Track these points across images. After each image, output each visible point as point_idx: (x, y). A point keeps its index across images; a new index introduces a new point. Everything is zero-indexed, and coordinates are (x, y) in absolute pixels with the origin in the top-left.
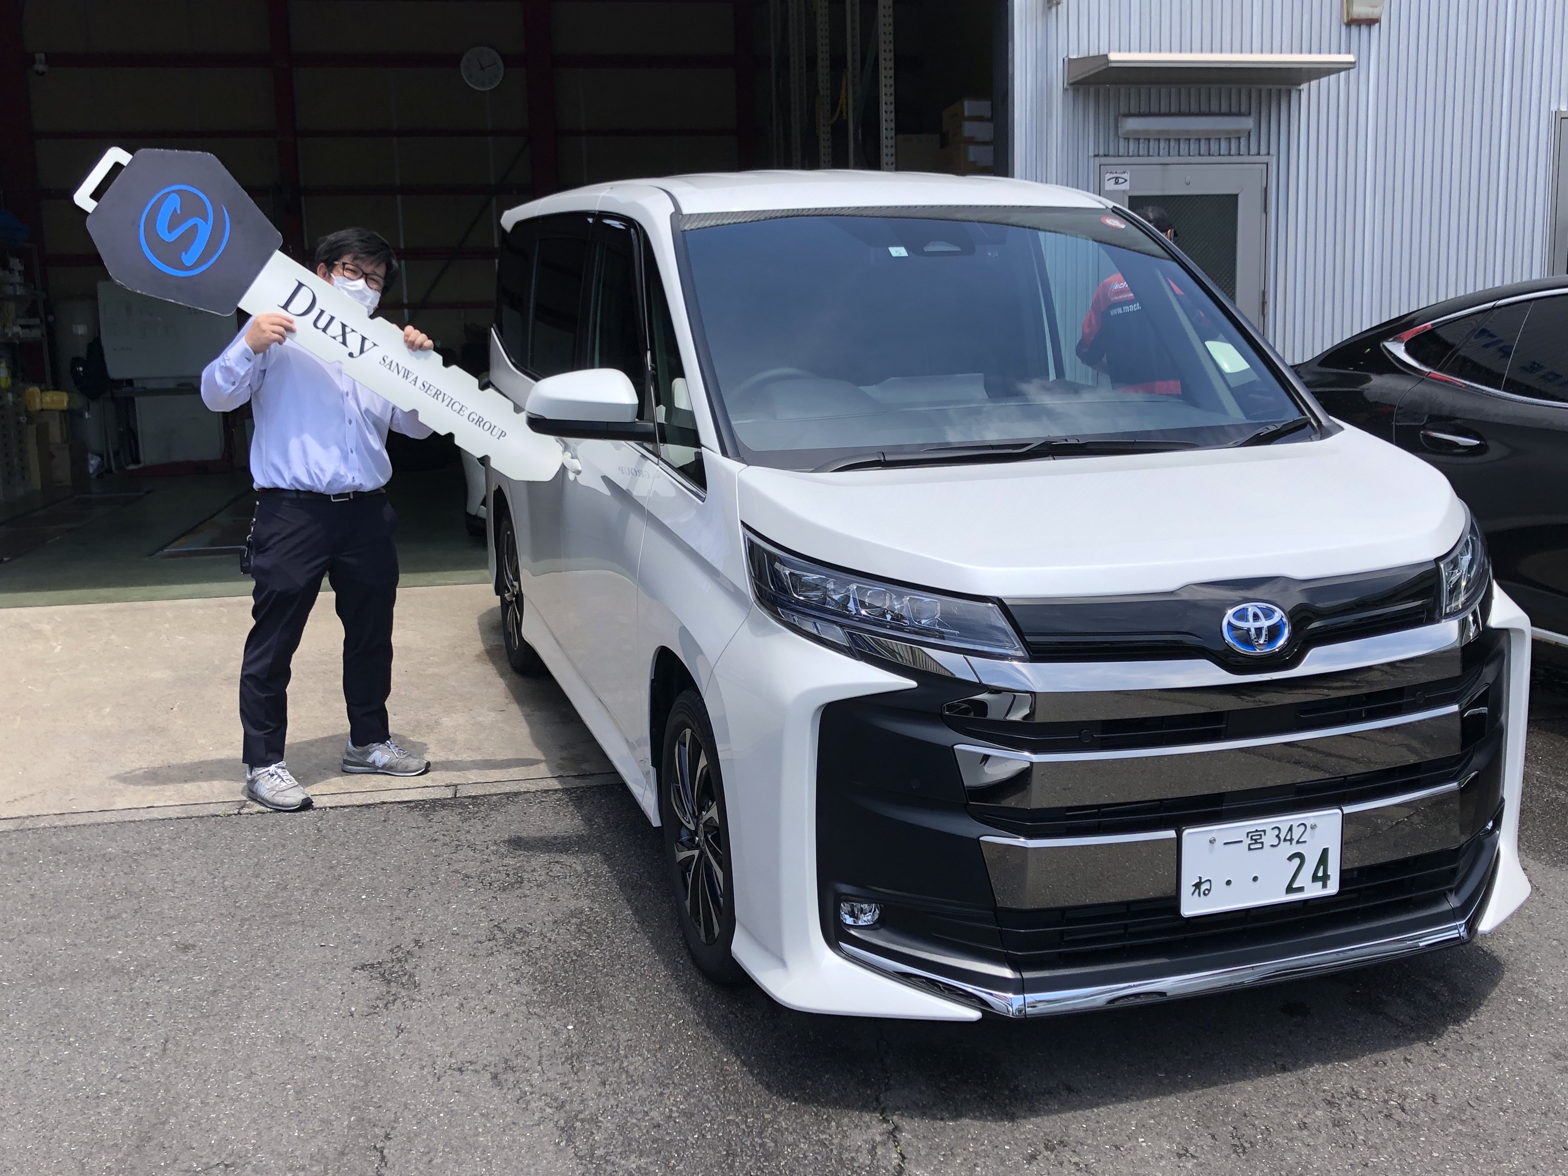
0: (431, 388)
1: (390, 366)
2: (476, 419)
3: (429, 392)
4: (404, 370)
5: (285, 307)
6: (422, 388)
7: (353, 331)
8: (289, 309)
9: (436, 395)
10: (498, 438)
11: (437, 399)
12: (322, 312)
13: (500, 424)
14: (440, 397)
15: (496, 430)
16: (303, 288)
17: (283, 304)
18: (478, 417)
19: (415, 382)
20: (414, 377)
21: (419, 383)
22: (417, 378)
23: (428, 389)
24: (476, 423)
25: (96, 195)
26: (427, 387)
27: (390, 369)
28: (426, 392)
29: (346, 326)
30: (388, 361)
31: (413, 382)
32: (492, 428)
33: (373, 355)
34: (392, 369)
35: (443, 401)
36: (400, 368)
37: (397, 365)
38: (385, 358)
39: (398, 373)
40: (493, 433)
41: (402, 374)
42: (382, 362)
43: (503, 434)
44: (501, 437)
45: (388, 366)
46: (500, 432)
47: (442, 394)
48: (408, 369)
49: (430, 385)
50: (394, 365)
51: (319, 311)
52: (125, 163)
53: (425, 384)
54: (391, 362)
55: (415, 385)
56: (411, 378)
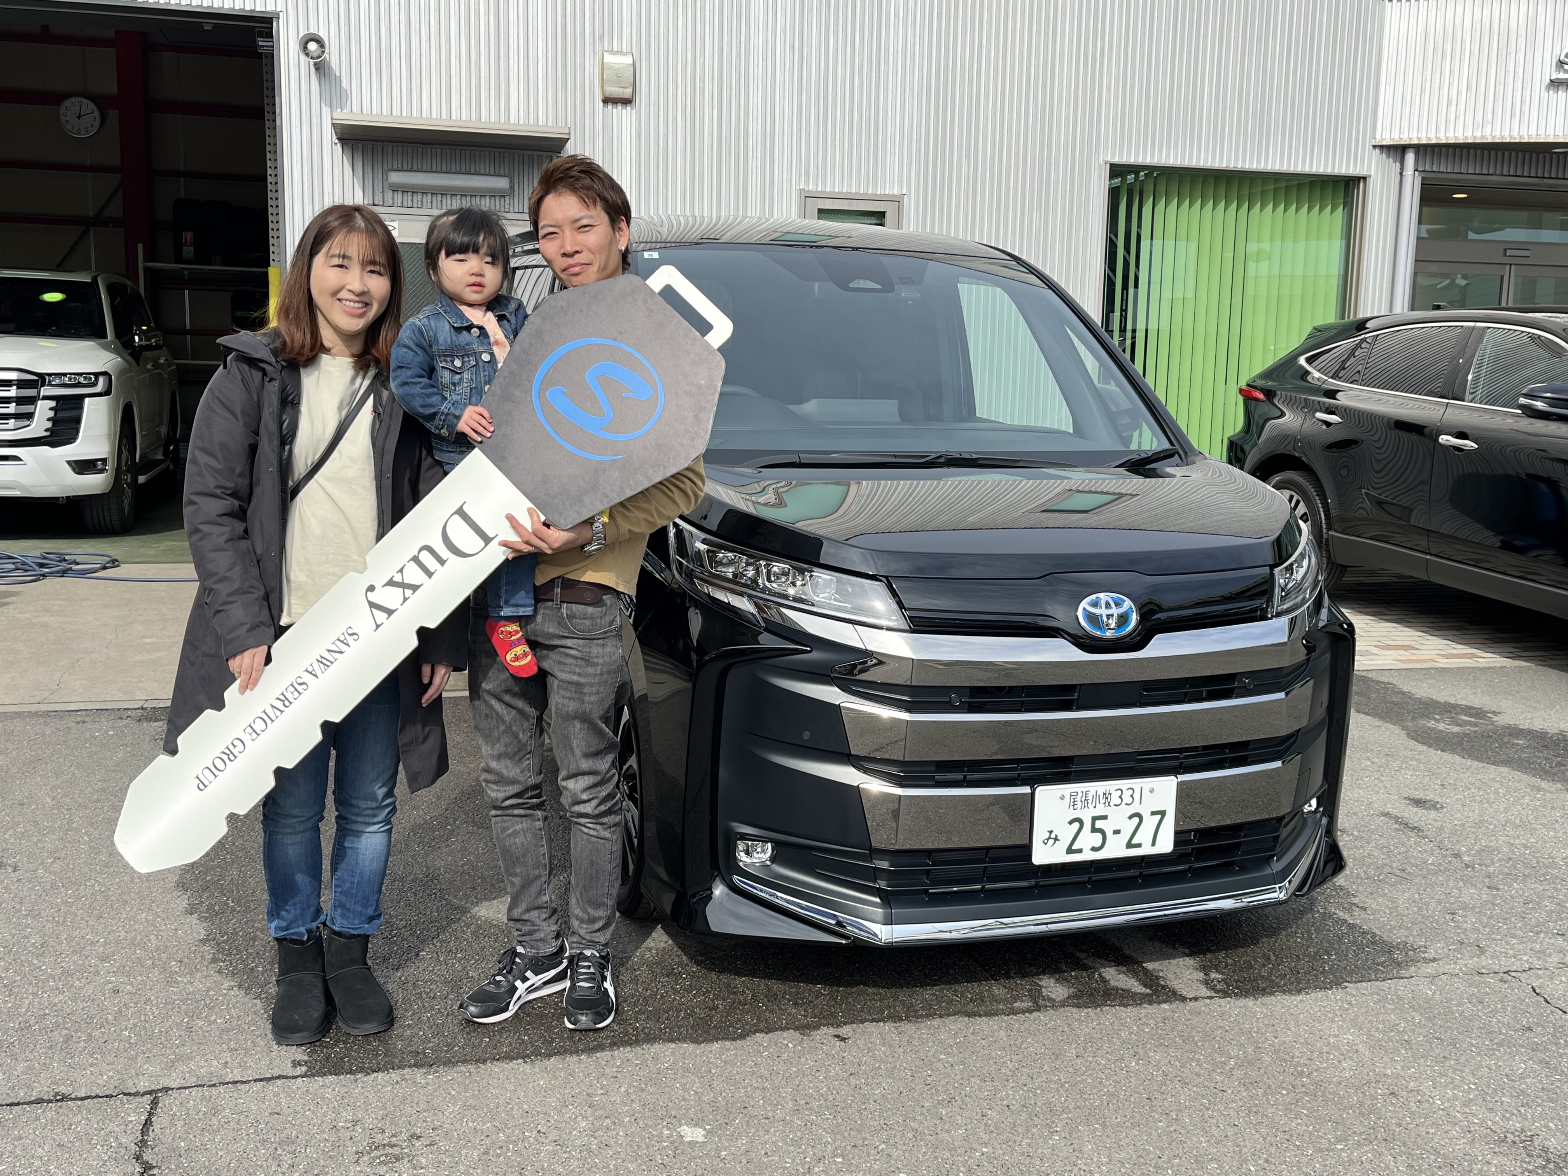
0: (296, 693)
1: (342, 642)
2: (235, 751)
3: (291, 689)
4: (333, 660)
5: (461, 512)
6: (299, 681)
7: (405, 599)
8: (456, 517)
9: (284, 700)
10: (197, 777)
11: (278, 699)
12: (442, 562)
13: (216, 785)
14: (279, 704)
15: (211, 777)
16: (482, 544)
17: (464, 508)
18: (236, 754)
19: (311, 673)
20: (319, 673)
21: (307, 678)
22: (316, 676)
23: (296, 690)
24: (228, 748)
25: (669, 293)
26: (300, 688)
27: (339, 640)
28: (292, 685)
29: (414, 592)
30: (350, 639)
31: (310, 669)
32: (214, 770)
33: (363, 620)
34: (338, 643)
35: (273, 706)
36: (336, 655)
37: (341, 652)
38: (355, 637)
39: (329, 651)
40: (207, 772)
41: (327, 655)
42: (350, 631)
43: (202, 786)
44: (198, 782)
45: (342, 638)
46: (206, 783)
47: (282, 708)
48: (332, 667)
49: (300, 694)
50: (343, 647)
51: (445, 558)
52: (708, 338)
53: (305, 686)
54: (348, 645)
55: (307, 671)
56: (317, 668)
